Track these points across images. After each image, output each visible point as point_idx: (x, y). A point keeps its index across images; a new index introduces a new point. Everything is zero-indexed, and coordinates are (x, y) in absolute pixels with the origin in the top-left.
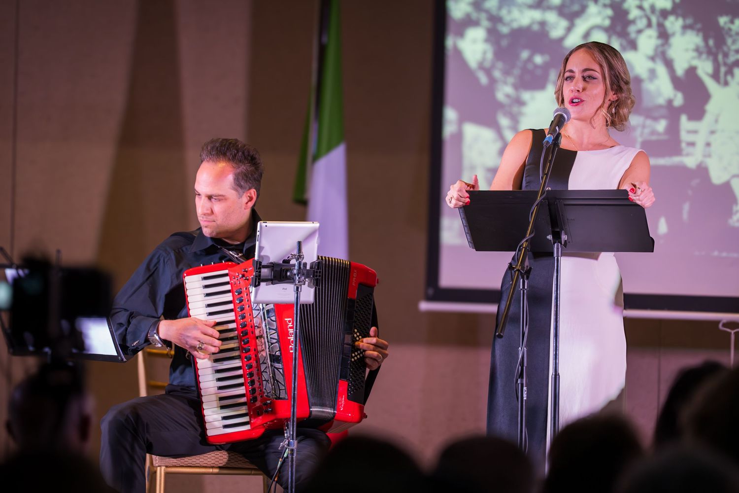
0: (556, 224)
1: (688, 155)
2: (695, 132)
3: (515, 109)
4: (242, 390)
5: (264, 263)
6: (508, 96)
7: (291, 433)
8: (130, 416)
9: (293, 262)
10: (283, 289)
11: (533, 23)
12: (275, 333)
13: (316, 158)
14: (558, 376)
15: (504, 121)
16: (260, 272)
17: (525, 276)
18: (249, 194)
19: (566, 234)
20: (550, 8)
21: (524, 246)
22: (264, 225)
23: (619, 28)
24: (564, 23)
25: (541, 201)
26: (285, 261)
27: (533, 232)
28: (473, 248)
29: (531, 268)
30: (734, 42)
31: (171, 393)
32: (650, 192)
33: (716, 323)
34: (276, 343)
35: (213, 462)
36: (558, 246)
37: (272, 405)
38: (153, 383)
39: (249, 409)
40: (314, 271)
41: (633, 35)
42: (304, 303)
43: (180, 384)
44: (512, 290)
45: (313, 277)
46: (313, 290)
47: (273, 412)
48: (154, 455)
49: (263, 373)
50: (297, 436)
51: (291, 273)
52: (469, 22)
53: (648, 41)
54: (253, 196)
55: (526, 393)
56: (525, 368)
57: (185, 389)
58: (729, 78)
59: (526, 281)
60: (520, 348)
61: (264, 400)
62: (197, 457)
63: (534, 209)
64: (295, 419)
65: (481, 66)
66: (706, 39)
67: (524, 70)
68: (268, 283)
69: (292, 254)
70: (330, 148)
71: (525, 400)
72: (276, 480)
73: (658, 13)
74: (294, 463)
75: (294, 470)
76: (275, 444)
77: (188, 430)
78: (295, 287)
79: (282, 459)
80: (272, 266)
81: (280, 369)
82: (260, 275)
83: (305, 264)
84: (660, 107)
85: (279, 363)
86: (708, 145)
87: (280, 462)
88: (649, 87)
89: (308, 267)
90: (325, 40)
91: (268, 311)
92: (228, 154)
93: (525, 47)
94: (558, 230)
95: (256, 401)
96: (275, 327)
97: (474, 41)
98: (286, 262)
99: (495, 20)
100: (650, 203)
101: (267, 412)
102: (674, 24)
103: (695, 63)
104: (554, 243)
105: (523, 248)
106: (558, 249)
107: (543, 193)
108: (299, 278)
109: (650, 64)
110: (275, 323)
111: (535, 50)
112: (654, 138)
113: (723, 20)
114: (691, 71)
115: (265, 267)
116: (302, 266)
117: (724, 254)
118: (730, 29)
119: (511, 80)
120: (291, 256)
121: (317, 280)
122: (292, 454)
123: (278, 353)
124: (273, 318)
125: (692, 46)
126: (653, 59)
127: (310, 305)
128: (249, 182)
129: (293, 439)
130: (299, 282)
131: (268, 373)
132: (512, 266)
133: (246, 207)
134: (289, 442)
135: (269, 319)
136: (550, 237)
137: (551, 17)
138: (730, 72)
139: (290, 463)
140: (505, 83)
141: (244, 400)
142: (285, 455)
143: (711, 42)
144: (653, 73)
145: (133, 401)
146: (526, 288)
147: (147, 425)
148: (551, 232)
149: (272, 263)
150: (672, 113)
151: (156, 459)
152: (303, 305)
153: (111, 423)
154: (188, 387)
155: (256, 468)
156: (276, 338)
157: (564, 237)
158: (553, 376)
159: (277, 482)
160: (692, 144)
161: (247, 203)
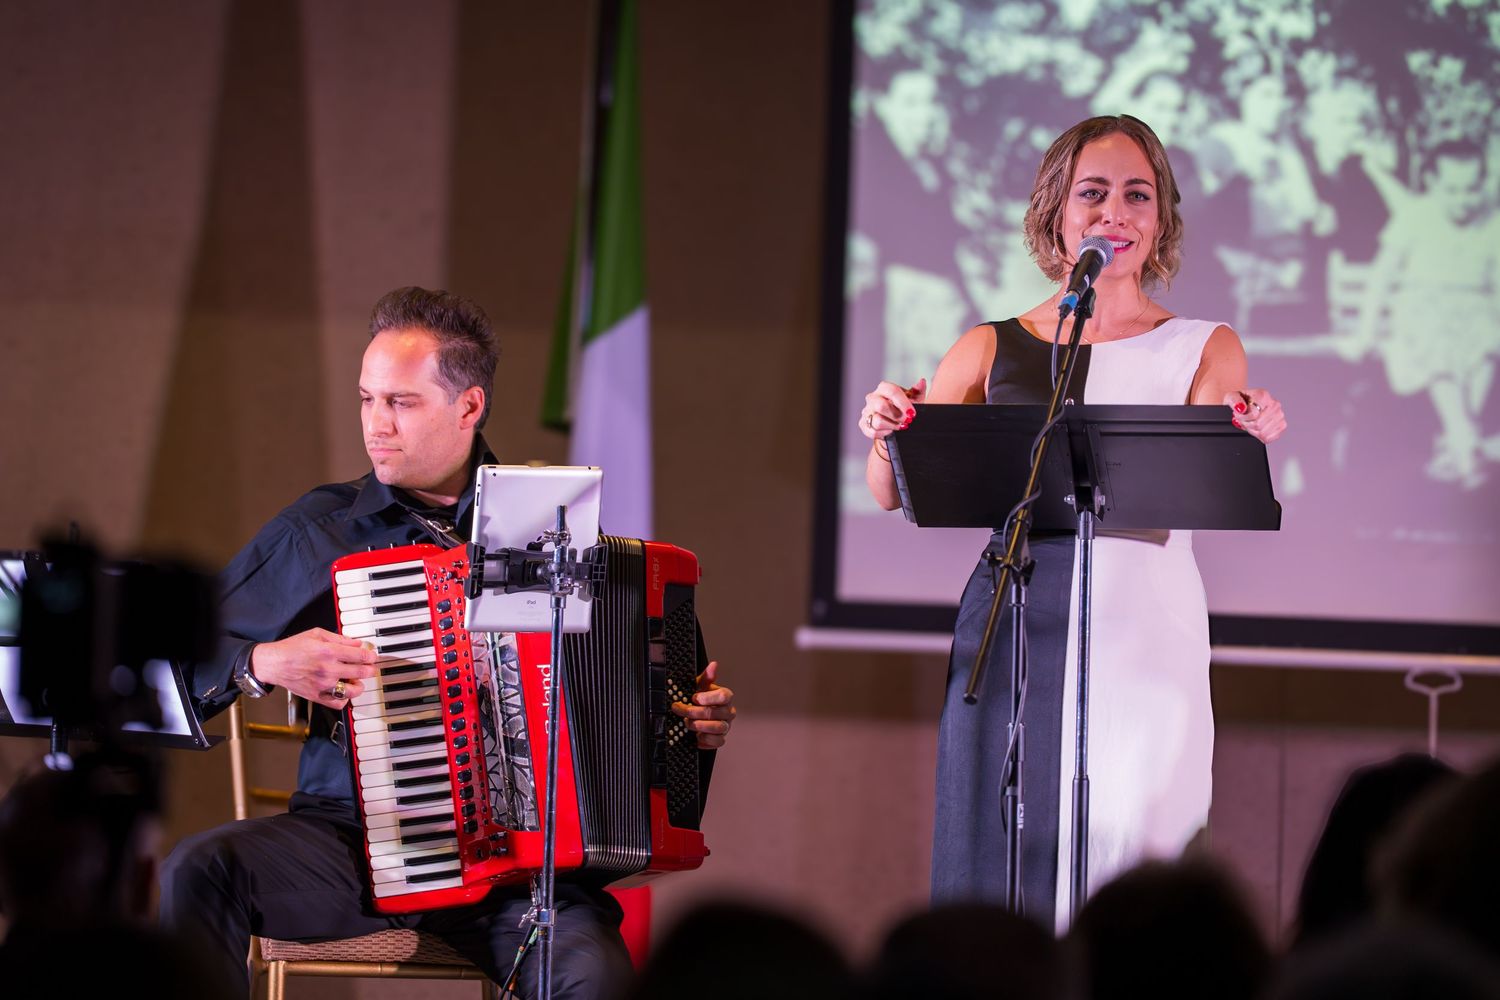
0: (1084, 473)
1: (1346, 333)
2: (1357, 287)
3: (993, 239)
4: (446, 807)
5: (489, 550)
6: (978, 212)
7: (544, 894)
8: (219, 859)
9: (550, 547)
10: (528, 602)
11: (1031, 63)
12: (516, 694)
13: (588, 336)
14: (1085, 782)
15: (971, 264)
16: (482, 568)
17: (1022, 579)
18: (469, 399)
19: (1103, 493)
20: (1065, 34)
21: (1020, 517)
22: (490, 472)
23: (1205, 75)
24: (1092, 65)
25: (1054, 427)
26: (531, 546)
27: (1037, 490)
28: (912, 521)
29: (1033, 563)
30: (1440, 104)
31: (299, 812)
32: (1277, 411)
33: (1399, 675)
34: (518, 714)
35: (383, 951)
36: (1086, 517)
37: (508, 841)
38: (258, 791)
39: (461, 845)
40: (591, 566)
41: (1233, 90)
42: (571, 632)
43: (320, 793)
44: (995, 607)
45: (590, 578)
46: (587, 606)
47: (511, 854)
48: (264, 937)
49: (490, 775)
50: (556, 900)
51: (545, 570)
52: (900, 62)
53: (1264, 102)
54: (478, 401)
55: (1022, 815)
56: (1020, 764)
57: (331, 803)
58: (1429, 178)
59: (1023, 588)
60: (1011, 725)
61: (491, 829)
62: (351, 942)
63: (1040, 441)
64: (552, 866)
65: (925, 152)
66: (1382, 98)
67: (1012, 160)
68: (497, 589)
69: (546, 533)
70: (617, 317)
71: (1021, 830)
72: (510, 988)
73: (1284, 45)
74: (550, 955)
75: (549, 969)
76: (510, 915)
77: (334, 887)
78: (553, 599)
79: (525, 947)
80: (506, 556)
81: (526, 767)
82: (481, 575)
83: (573, 553)
84: (1287, 236)
85: (524, 756)
86: (1385, 313)
87: (519, 954)
88: (1266, 195)
89: (579, 559)
90: (608, 95)
91: (503, 650)
92: (428, 315)
93: (1016, 112)
94: (1089, 485)
95: (476, 829)
96: (517, 682)
97: (911, 101)
98: (535, 547)
99: (953, 57)
100: (1278, 432)
101: (496, 854)
102: (1317, 67)
103: (1362, 146)
104: (1079, 512)
105: (1018, 520)
106: (1086, 523)
107: (1057, 411)
108: (561, 581)
109: (1267, 149)
110: (516, 673)
111: (1033, 120)
112: (1276, 299)
113: (1417, 61)
114: (1352, 164)
115: (491, 557)
116: (567, 556)
117: (1418, 535)
118: (1430, 80)
119: (985, 179)
120: (544, 535)
121: (597, 585)
122: (546, 937)
123: (522, 736)
124: (514, 664)
125: (1353, 112)
126: (1273, 138)
127: (581, 635)
128: (471, 372)
129: (547, 907)
130: (561, 589)
131: (502, 776)
132: (994, 559)
133: (464, 423)
134: (539, 912)
135: (505, 665)
136: (1070, 499)
137: (1068, 53)
138: (1430, 165)
139: (541, 955)
140: (973, 186)
141: (450, 825)
142: (531, 941)
143: (1393, 105)
144: (1273, 167)
145: (222, 829)
146: (1023, 602)
147: (253, 877)
148: (1072, 488)
149: (505, 550)
150: (1312, 248)
151: (268, 945)
152: (568, 635)
153: (177, 872)
154: (337, 800)
155: (471, 964)
156: (519, 704)
157: (1100, 500)
158: (1076, 781)
159: (513, 993)
160: (1352, 312)
161: (465, 416)
